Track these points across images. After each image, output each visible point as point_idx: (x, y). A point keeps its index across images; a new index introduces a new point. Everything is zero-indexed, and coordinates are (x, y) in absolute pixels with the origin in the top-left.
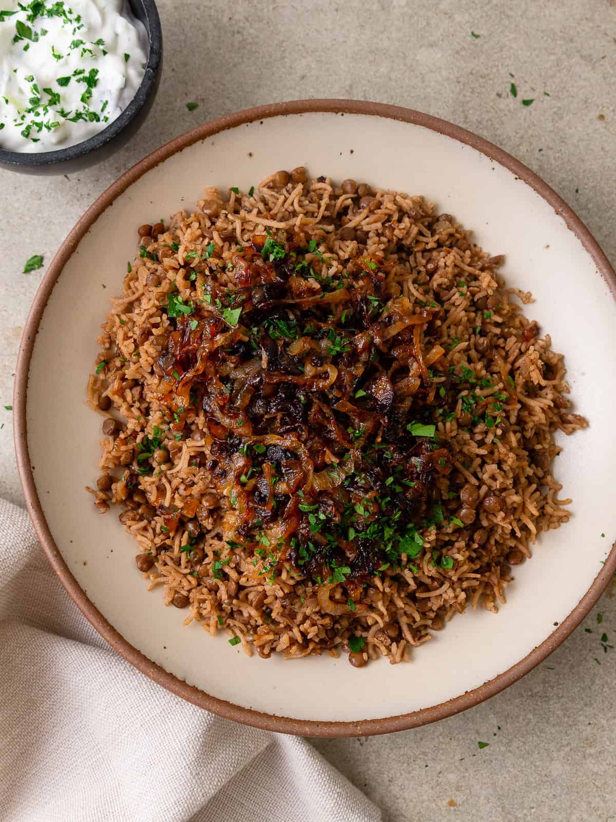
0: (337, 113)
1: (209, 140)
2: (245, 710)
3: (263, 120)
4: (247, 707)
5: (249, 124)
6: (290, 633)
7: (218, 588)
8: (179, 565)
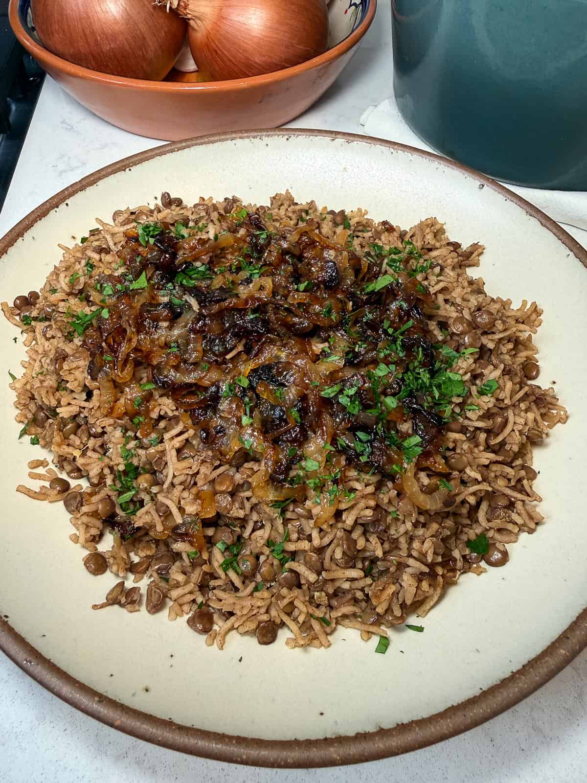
0: (124, 170)
1: (28, 235)
2: (479, 697)
3: (68, 201)
4: (477, 692)
5: (56, 209)
6: (408, 570)
7: (297, 574)
8: (237, 590)
